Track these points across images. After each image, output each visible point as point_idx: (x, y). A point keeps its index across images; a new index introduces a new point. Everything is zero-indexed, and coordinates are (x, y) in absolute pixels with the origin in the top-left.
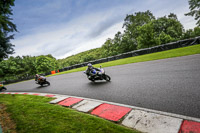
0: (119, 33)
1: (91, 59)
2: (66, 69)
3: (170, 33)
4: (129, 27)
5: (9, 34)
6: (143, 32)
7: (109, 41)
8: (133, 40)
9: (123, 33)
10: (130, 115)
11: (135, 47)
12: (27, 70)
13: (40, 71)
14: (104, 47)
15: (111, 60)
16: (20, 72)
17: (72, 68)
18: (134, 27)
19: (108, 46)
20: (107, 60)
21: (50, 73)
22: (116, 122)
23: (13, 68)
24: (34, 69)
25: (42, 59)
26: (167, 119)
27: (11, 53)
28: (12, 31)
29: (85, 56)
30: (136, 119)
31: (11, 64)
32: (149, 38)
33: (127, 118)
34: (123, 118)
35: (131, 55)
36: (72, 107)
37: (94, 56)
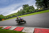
1: (14, 16)
2: (7, 19)
3: (32, 10)
6: (27, 9)
9: (22, 9)
10: (24, 29)
11: (25, 13)
14: (18, 12)
17: (9, 18)
18: (25, 8)
21: (2, 20)
22: (21, 31)
26: (32, 29)
30: (25, 30)
32: (28, 10)
33: (23, 30)
34: (22, 30)
35: (24, 15)
36: (8, 29)
37: (15, 15)
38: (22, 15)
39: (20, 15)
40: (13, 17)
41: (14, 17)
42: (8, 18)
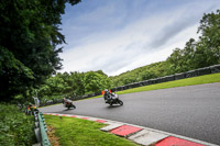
0: (192, 40)
4: (207, 32)
5: (58, 47)
7: (176, 52)
8: (213, 49)
9: (197, 40)
12: (75, 88)
13: (89, 90)
14: (170, 60)
15: (180, 77)
16: (68, 91)
18: (216, 31)
19: (175, 59)
20: (174, 79)
21: (100, 93)
23: (60, 86)
24: (82, 87)
25: (91, 75)
27: (59, 68)
28: (60, 42)
29: (143, 73)
31: (58, 82)
36: (127, 137)
37: (157, 73)
38: (192, 75)
39: (185, 76)
40: (143, 84)
41: (153, 83)
42: (124, 89)
